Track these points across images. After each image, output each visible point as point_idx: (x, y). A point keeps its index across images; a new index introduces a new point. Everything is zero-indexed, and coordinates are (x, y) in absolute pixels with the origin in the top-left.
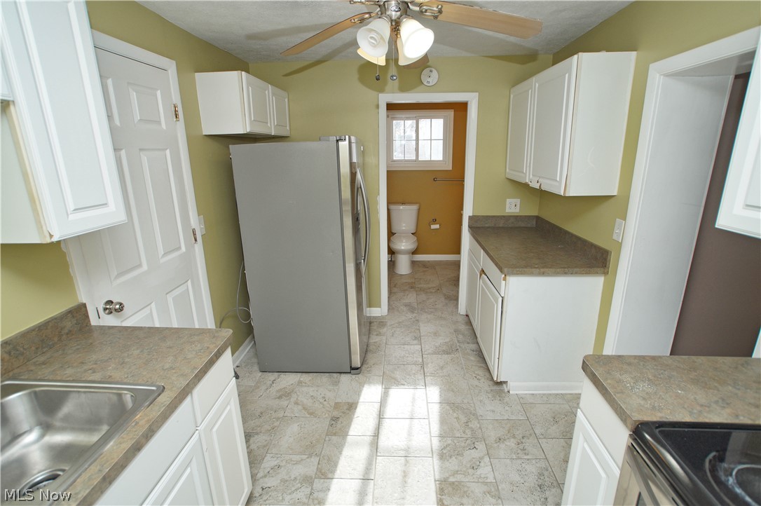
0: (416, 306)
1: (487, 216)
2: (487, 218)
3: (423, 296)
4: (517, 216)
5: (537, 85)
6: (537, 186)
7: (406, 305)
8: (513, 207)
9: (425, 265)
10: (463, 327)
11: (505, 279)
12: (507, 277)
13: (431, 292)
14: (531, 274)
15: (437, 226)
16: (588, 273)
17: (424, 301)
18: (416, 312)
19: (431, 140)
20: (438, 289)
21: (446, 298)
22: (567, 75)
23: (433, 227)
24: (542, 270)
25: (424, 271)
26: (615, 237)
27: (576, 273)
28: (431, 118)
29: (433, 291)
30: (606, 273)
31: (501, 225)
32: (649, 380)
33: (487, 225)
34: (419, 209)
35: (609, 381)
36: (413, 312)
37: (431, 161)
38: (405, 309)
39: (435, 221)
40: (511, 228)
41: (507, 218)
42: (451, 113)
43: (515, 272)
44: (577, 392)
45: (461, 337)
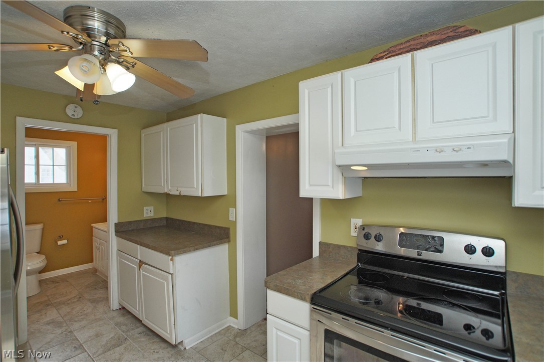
0: (62, 320)
1: (130, 222)
2: (130, 223)
3: (65, 309)
4: (153, 219)
5: (169, 129)
6: (178, 193)
7: (48, 323)
8: (149, 212)
9: (54, 281)
10: (121, 319)
11: (172, 260)
12: (174, 258)
13: (74, 302)
14: (189, 251)
15: (65, 242)
16: (221, 243)
17: (68, 312)
18: (65, 325)
19: (53, 165)
20: (80, 298)
21: (92, 302)
22: (194, 125)
23: (60, 243)
24: (196, 247)
25: (55, 287)
26: (231, 219)
27: (215, 245)
28: (53, 146)
29: (76, 300)
30: (229, 241)
31: (142, 227)
32: (298, 278)
33: (130, 229)
34: (43, 228)
35: (285, 285)
36: (60, 327)
37: (54, 184)
38: (49, 327)
39: (61, 238)
40: (150, 228)
41: (146, 221)
42: (74, 144)
43: (179, 253)
44: (226, 326)
45: (123, 327)
